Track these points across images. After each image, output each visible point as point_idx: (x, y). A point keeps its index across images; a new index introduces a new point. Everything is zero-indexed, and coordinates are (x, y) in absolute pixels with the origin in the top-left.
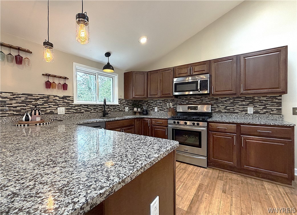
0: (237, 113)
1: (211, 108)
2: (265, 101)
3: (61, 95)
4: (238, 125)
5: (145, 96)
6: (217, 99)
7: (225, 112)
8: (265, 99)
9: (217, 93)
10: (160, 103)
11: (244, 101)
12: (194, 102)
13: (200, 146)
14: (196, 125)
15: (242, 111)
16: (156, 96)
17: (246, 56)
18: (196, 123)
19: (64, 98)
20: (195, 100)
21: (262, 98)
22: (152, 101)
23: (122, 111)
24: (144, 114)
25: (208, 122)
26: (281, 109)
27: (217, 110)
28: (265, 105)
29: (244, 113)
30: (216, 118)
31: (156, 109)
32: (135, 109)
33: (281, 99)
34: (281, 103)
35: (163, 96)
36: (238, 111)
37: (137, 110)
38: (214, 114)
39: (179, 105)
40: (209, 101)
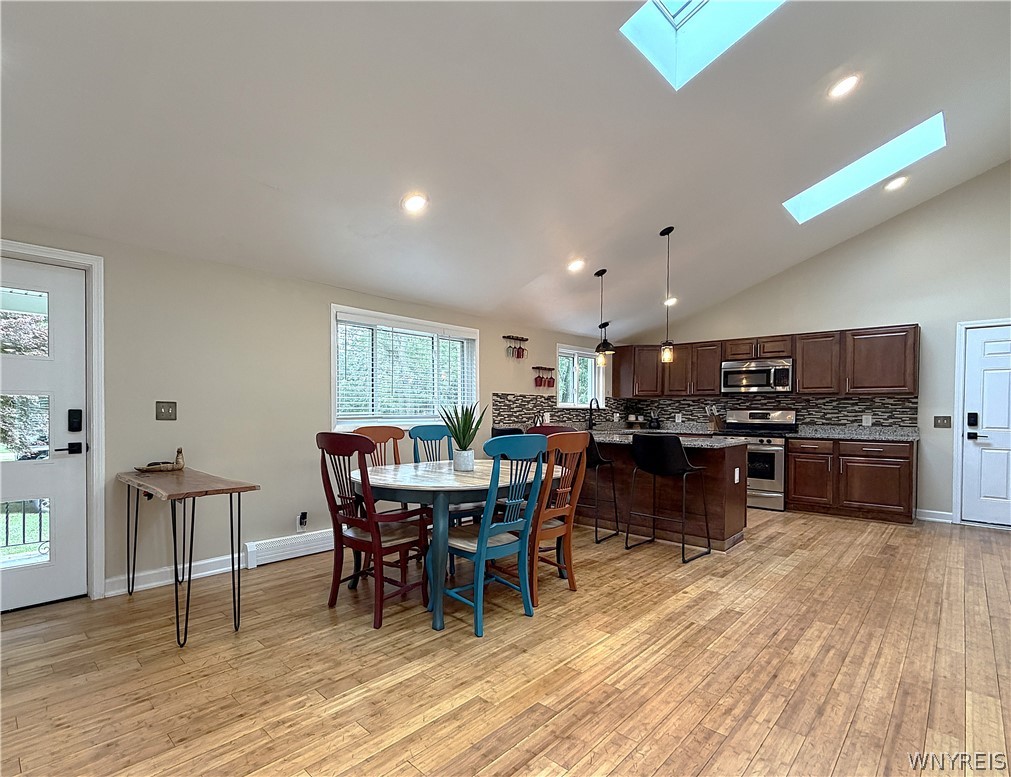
0: (845, 424)
1: (797, 415)
2: (892, 405)
3: (546, 396)
4: (836, 441)
5: (659, 392)
6: (808, 401)
7: (823, 424)
8: (891, 401)
9: (806, 391)
10: (689, 405)
11: (856, 404)
12: (762, 404)
13: (771, 476)
14: (765, 442)
15: (853, 422)
16: (684, 393)
17: (856, 333)
18: (765, 439)
19: (549, 398)
20: (766, 401)
21: (887, 401)
22: (668, 402)
23: (608, 420)
24: (651, 428)
25: (787, 439)
26: (916, 419)
27: (808, 420)
28: (891, 412)
29: (856, 424)
30: (805, 431)
31: (679, 418)
32: (632, 418)
33: (917, 403)
34: (917, 408)
35: (698, 393)
36: (845, 422)
37: (637, 419)
38: (801, 427)
39: (732, 409)
40: (794, 404)
